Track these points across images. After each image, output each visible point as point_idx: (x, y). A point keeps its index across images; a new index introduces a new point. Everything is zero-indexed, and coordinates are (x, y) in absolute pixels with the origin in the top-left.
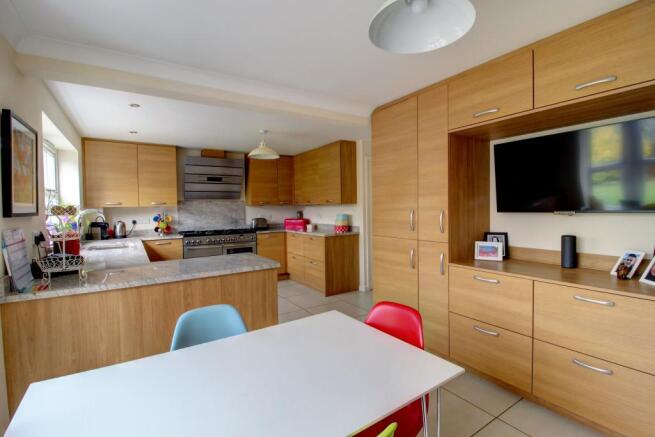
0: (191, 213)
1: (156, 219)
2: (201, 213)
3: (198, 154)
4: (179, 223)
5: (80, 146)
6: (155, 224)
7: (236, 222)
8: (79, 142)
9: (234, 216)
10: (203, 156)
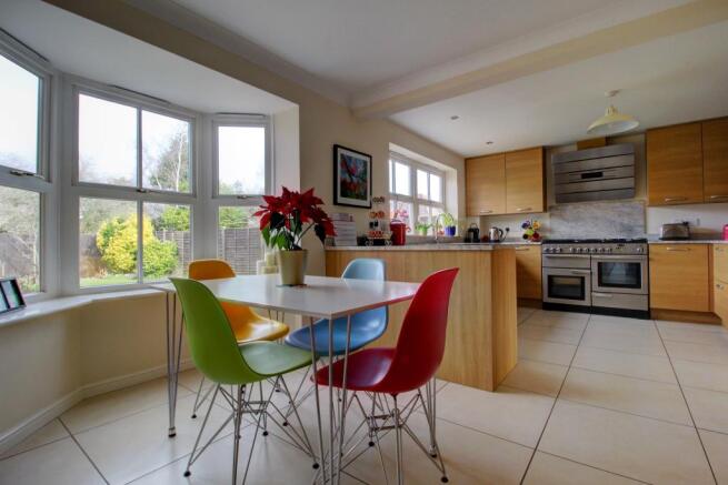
0: (564, 219)
1: (525, 226)
2: (577, 219)
3: (575, 148)
4: (551, 231)
5: (463, 167)
6: (524, 231)
7: (630, 229)
8: (462, 164)
9: (626, 222)
10: (579, 149)
